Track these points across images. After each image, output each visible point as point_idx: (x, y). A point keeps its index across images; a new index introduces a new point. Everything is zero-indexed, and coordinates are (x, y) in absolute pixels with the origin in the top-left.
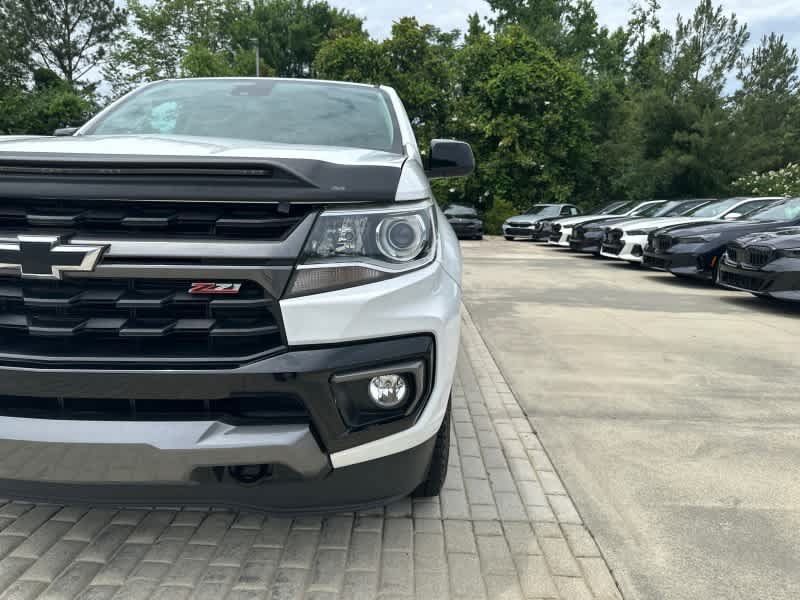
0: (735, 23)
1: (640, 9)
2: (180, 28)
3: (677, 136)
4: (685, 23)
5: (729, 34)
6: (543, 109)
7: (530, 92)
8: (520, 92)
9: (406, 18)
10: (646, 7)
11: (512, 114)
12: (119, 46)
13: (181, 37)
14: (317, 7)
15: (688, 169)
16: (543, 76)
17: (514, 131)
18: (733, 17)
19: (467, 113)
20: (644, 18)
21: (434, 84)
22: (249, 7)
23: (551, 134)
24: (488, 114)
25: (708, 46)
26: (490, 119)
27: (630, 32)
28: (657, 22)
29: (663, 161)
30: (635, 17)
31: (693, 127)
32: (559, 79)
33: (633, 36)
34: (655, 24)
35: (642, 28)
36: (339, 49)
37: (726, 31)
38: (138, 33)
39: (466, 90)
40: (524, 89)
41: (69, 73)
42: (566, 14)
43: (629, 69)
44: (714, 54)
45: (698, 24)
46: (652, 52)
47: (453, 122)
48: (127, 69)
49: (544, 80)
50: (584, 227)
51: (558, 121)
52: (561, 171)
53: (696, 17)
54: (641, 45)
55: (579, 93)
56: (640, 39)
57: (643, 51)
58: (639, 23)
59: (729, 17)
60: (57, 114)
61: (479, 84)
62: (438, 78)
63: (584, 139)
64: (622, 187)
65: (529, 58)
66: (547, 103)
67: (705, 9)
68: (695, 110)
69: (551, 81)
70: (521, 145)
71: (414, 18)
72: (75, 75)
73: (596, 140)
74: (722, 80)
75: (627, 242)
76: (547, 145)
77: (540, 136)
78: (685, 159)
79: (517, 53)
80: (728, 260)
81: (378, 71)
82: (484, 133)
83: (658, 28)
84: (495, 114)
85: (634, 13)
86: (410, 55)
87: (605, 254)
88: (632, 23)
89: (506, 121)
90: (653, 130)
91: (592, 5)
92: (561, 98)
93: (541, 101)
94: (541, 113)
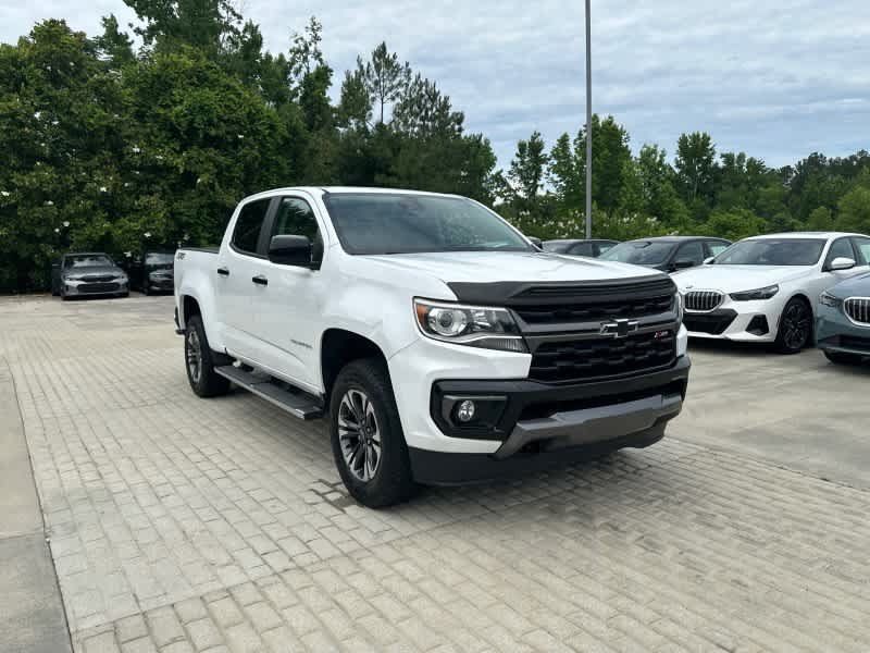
0: (409, 71)
1: (302, 39)
4: (365, 66)
5: (406, 81)
6: (237, 143)
7: (222, 124)
8: (210, 123)
9: (53, 21)
10: (308, 37)
11: (204, 146)
16: (233, 106)
17: (210, 166)
18: (407, 64)
19: (150, 144)
20: (307, 49)
21: (104, 107)
23: (250, 171)
24: (176, 145)
25: (389, 91)
26: (180, 152)
27: (293, 62)
28: (320, 54)
30: (296, 46)
32: (250, 112)
33: (297, 66)
34: (318, 55)
35: (305, 59)
37: (401, 77)
39: (140, 116)
40: (216, 120)
42: (227, 35)
44: (393, 99)
45: (378, 69)
46: (317, 84)
47: (134, 153)
49: (235, 111)
51: (256, 157)
53: (374, 60)
54: (307, 76)
55: (272, 127)
56: (304, 70)
57: (309, 81)
58: (302, 52)
59: (404, 65)
61: (160, 111)
65: (213, 85)
66: (240, 137)
67: (381, 52)
69: (242, 113)
70: (220, 182)
71: (63, 22)
76: (246, 184)
77: (238, 172)
79: (200, 79)
81: (26, 84)
82: (178, 169)
83: (321, 60)
84: (184, 147)
85: (296, 42)
86: (65, 68)
88: (295, 51)
89: (200, 154)
91: (259, 29)
92: (255, 133)
93: (234, 134)
94: (235, 147)
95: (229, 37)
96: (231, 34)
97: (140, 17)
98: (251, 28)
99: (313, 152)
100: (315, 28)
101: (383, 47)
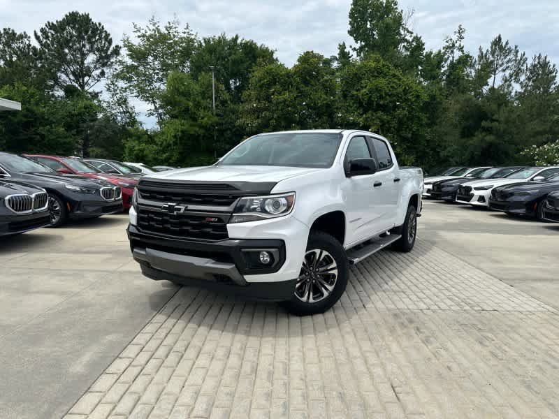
0: (517, 52)
1: (451, 39)
2: (155, 58)
3: (484, 123)
4: (484, 52)
5: (514, 58)
6: (395, 107)
7: (388, 97)
8: (381, 97)
9: (308, 52)
10: (455, 38)
11: (375, 111)
12: (116, 69)
13: (156, 63)
14: (246, 44)
15: (491, 145)
16: (395, 86)
17: (378, 122)
18: (516, 47)
19: (347, 111)
20: (453, 45)
21: (326, 94)
22: (201, 44)
23: (401, 123)
24: (361, 111)
25: (501, 66)
26: (362, 115)
27: (445, 54)
28: (463, 47)
29: (475, 139)
30: (447, 44)
31: (494, 118)
32: (405, 88)
33: (446, 57)
34: (461, 49)
35: (452, 52)
36: (267, 73)
37: (511, 56)
38: (129, 62)
39: (345, 96)
40: (384, 95)
41: (82, 86)
42: (403, 44)
43: (444, 78)
44: (504, 71)
45: (493, 53)
46: (459, 66)
47: (338, 117)
48: (122, 84)
49: (396, 89)
50: (442, 184)
51: (406, 114)
52: (407, 146)
53: (492, 47)
54: (452, 62)
55: (418, 97)
56: (451, 58)
57: (453, 66)
58: (451, 48)
59: (514, 48)
60: (80, 114)
61: (355, 93)
62: (329, 89)
63: (422, 125)
64: (447, 156)
65: (385, 75)
66: (398, 103)
67: (497, 42)
68: (494, 107)
69: (400, 90)
71: (312, 52)
72: (86, 88)
73: (429, 125)
74: (511, 88)
75: (475, 194)
76: (398, 130)
77: (394, 124)
78: (490, 138)
79: (378, 72)
80: (548, 205)
81: (292, 86)
82: (359, 124)
83: (462, 51)
84: (365, 112)
85: (447, 42)
86: (311, 75)
87: (459, 201)
88: (447, 48)
89: (372, 115)
90: (467, 119)
91: (422, 39)
92: (407, 100)
93: (394, 102)
94: (394, 110)
95: (404, 46)
96: (405, 44)
97: (357, 42)
98: (417, 39)
99: (445, 110)
100: (461, 31)
101: (500, 38)
